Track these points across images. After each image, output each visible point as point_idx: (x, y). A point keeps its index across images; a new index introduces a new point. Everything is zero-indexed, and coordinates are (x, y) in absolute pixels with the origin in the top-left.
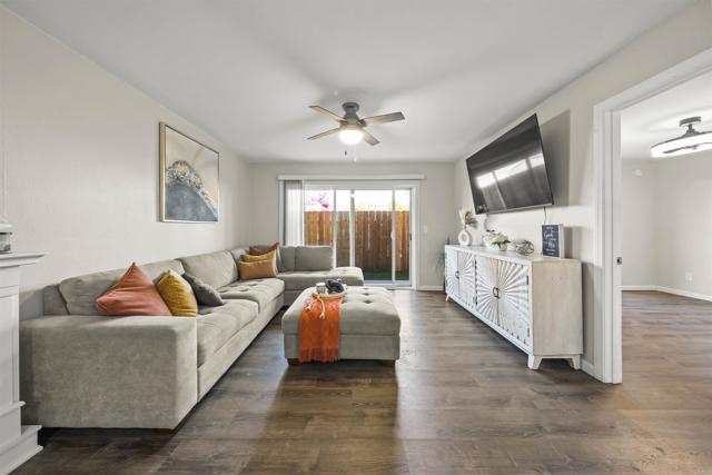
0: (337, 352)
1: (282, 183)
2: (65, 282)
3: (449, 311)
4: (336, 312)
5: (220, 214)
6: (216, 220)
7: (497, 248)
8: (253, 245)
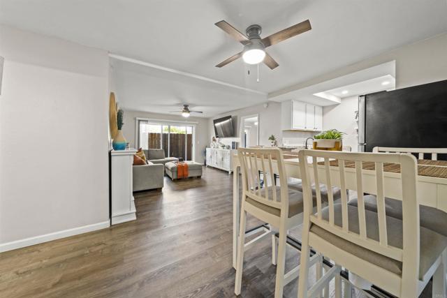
0: (188, 175)
1: (137, 122)
4: (186, 165)
7: (222, 148)
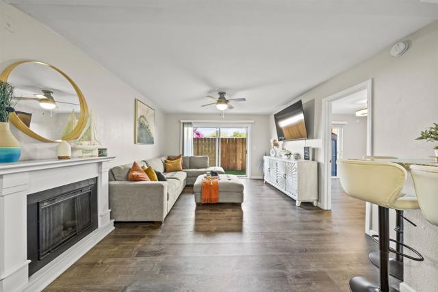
0: (218, 199)
1: (182, 124)
2: (114, 168)
3: (265, 187)
4: (217, 183)
5: (155, 141)
6: (153, 143)
7: (286, 157)
8: (169, 155)
